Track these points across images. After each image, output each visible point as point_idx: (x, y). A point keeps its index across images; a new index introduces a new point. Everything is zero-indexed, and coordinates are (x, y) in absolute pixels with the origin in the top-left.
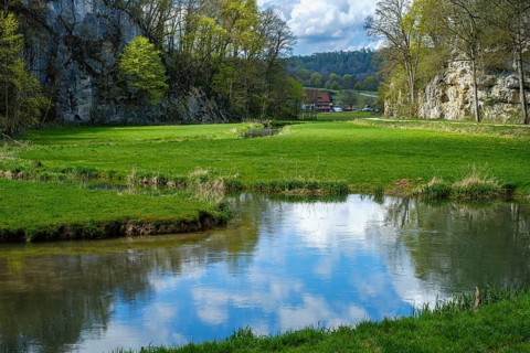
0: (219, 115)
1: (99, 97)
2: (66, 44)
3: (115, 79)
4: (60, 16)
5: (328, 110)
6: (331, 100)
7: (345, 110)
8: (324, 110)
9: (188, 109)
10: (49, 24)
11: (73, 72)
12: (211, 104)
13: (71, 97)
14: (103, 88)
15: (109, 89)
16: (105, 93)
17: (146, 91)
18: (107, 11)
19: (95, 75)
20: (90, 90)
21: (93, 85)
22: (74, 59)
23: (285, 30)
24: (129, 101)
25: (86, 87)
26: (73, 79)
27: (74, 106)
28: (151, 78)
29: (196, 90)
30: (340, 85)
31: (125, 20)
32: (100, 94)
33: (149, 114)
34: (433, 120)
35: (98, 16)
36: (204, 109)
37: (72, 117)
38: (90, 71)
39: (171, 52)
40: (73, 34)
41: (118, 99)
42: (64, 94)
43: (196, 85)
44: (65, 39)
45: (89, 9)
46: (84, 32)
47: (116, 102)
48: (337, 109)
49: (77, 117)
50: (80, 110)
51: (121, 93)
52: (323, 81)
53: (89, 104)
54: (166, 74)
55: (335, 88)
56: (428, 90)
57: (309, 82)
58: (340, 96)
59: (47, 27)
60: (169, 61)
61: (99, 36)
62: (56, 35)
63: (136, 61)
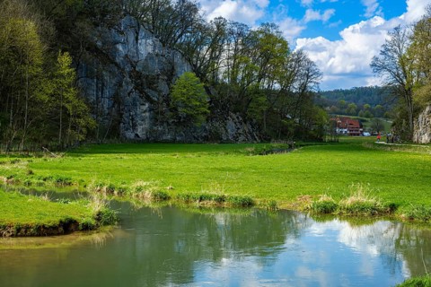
0: (253, 136)
1: (155, 120)
2: (130, 77)
3: (168, 105)
4: (126, 56)
5: (358, 135)
6: (361, 127)
7: (372, 135)
8: (355, 135)
9: (227, 131)
10: (117, 60)
11: (134, 99)
12: (247, 127)
13: (133, 119)
14: (157, 113)
15: (162, 113)
16: (159, 116)
17: (192, 115)
18: (165, 51)
19: (151, 102)
20: (147, 114)
21: (150, 110)
22: (135, 89)
23: (314, 68)
24: (178, 123)
25: (145, 112)
26: (134, 105)
27: (134, 126)
28: (196, 105)
29: (234, 116)
30: (372, 113)
31: (178, 59)
32: (156, 117)
33: (195, 134)
34: (424, 144)
35: (157, 55)
36: (240, 131)
37: (132, 136)
38: (148, 99)
39: (215, 84)
40: (137, 69)
41: (170, 121)
42: (127, 117)
43: (235, 112)
44: (130, 73)
45: (150, 49)
46: (145, 67)
47: (168, 124)
48: (366, 134)
49: (137, 135)
50: (139, 130)
51: (172, 117)
52: (358, 111)
53: (146, 125)
54: (210, 102)
55: (367, 116)
56: (420, 119)
57: (345, 111)
58: (369, 123)
59: (116, 64)
60: (214, 92)
61: (157, 71)
62: (123, 69)
63: (184, 91)
